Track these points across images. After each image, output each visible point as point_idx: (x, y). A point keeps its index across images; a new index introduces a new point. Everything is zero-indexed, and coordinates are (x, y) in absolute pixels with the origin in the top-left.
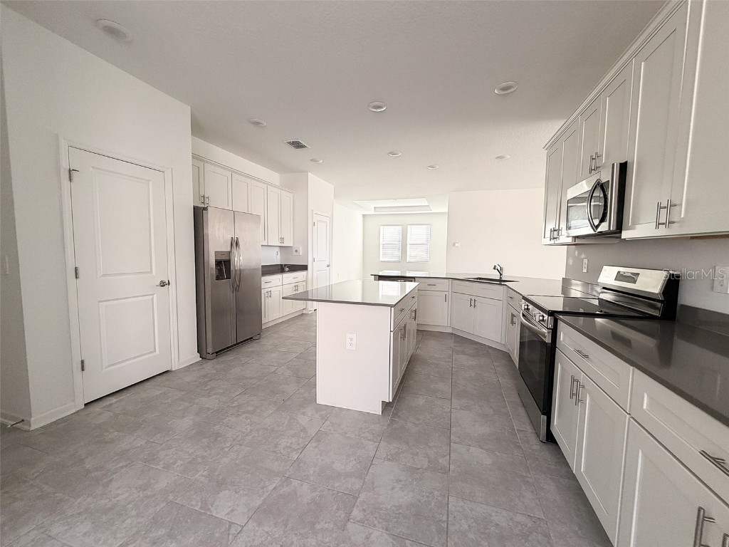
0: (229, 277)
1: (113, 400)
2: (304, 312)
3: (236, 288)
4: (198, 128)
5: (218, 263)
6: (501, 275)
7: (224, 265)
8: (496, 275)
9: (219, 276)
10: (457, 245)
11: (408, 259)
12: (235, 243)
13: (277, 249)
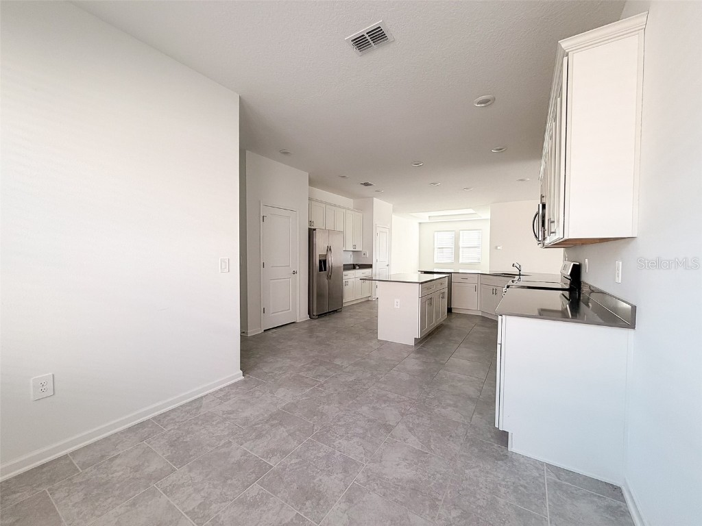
0: (325, 270)
1: (274, 330)
2: (370, 299)
3: (329, 277)
4: (312, 182)
5: (320, 261)
6: (520, 271)
7: (323, 263)
8: (516, 271)
9: (321, 270)
10: (499, 248)
11: (460, 261)
12: (329, 249)
13: (351, 253)
